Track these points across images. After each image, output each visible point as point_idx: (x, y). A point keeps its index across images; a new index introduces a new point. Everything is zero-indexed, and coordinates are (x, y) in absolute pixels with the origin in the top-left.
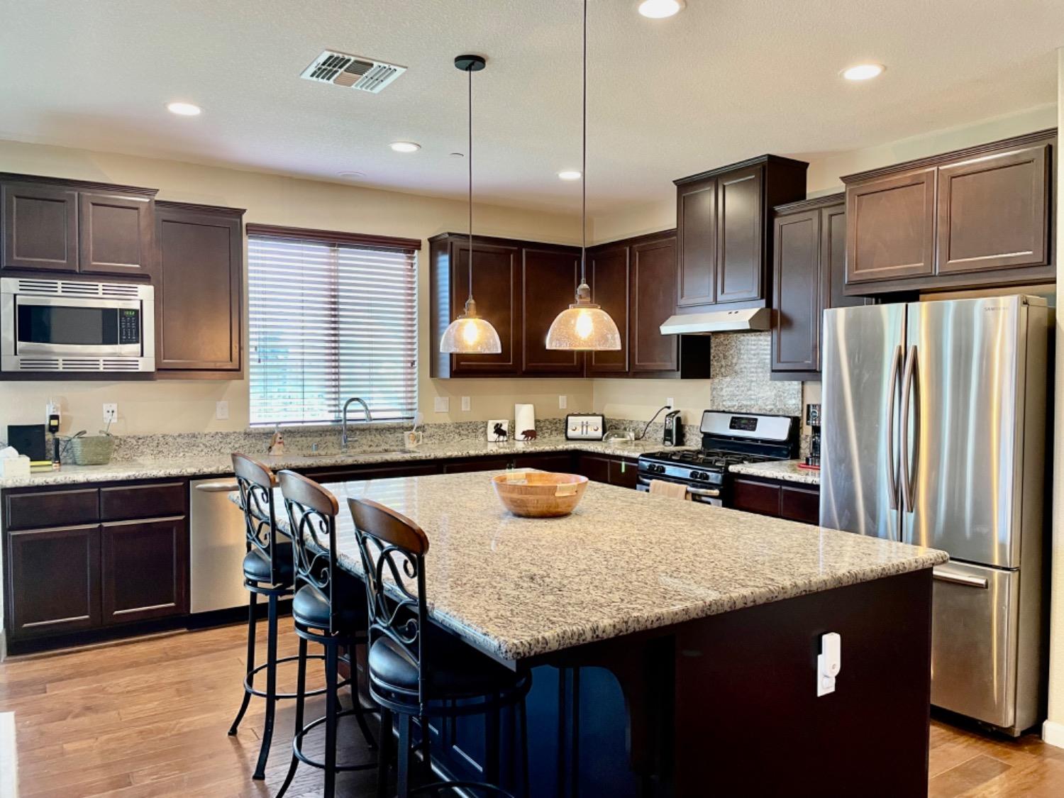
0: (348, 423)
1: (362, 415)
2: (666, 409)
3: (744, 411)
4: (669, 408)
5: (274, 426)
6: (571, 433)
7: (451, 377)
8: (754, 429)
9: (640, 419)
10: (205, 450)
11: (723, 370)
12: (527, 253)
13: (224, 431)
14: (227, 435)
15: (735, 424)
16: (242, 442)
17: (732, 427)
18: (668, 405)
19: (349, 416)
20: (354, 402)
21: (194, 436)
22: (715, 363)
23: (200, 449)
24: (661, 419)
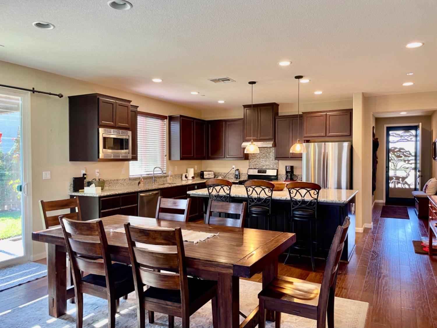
0: (155, 175)
1: (160, 172)
2: (233, 169)
3: (260, 168)
4: (233, 168)
5: (140, 176)
6: (205, 177)
7: (180, 160)
8: (266, 173)
9: (222, 172)
10: (120, 185)
11: (253, 157)
12: (195, 121)
13: (124, 179)
14: (125, 180)
15: (259, 172)
16: (129, 182)
17: (258, 173)
18: (233, 167)
19: (155, 173)
20: (157, 168)
21: (118, 180)
22: (250, 156)
23: (119, 184)
24: (233, 171)
